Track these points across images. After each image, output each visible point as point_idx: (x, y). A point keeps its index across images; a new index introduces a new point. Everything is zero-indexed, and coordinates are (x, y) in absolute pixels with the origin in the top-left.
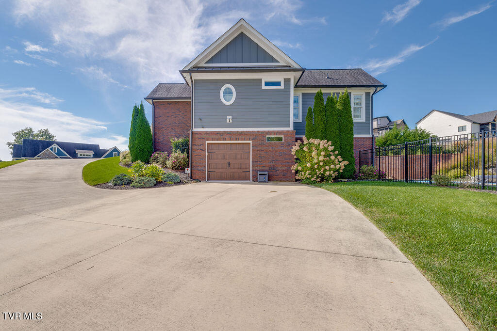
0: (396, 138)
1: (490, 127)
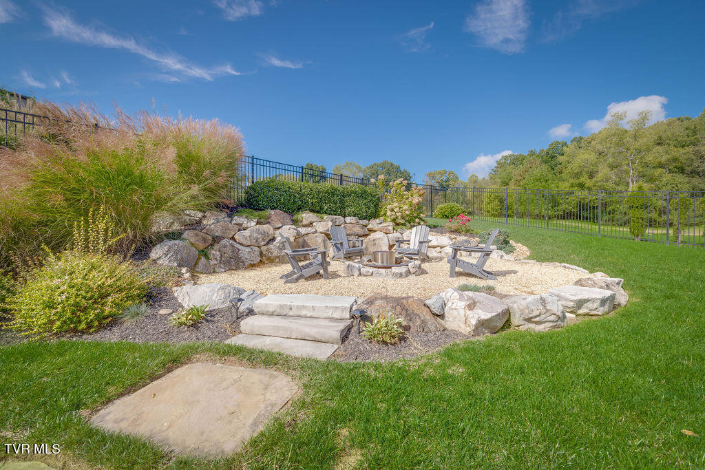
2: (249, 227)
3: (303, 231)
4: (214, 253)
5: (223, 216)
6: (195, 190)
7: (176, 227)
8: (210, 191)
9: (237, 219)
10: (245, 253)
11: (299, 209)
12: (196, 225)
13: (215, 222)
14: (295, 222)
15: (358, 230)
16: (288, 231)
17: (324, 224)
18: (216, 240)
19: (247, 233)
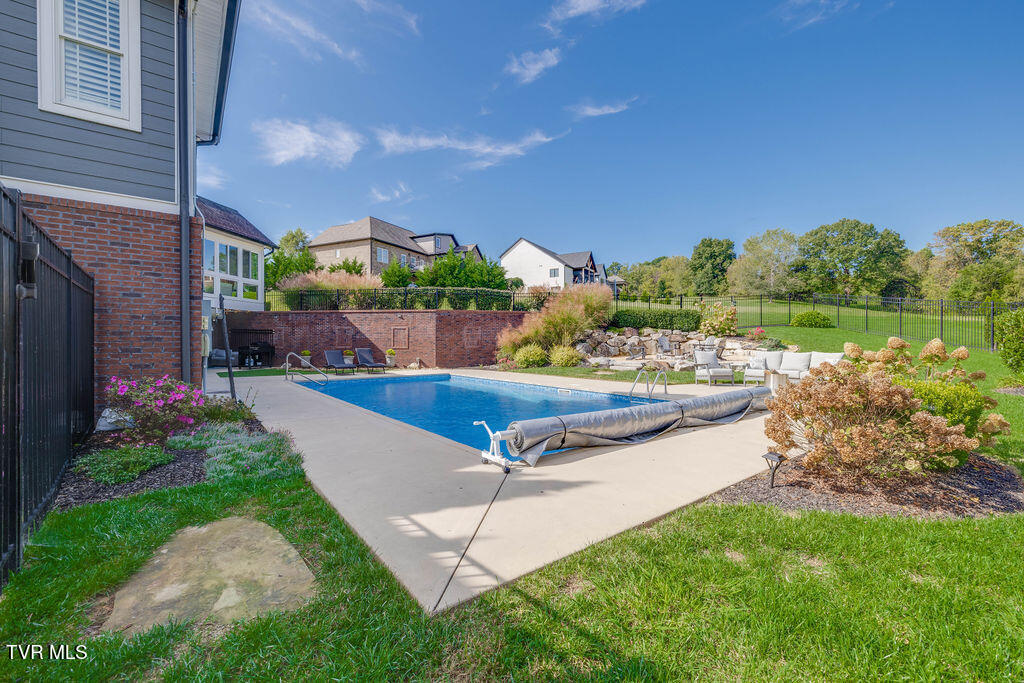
0: (452, 273)
1: (583, 273)
2: (614, 337)
3: (643, 339)
4: (598, 349)
5: (601, 332)
6: (590, 320)
7: (581, 337)
8: (596, 321)
9: (608, 333)
10: (612, 349)
11: (644, 326)
12: (589, 336)
13: (598, 335)
14: (640, 334)
15: (679, 338)
16: (634, 340)
17: (657, 335)
18: (599, 343)
19: (613, 340)
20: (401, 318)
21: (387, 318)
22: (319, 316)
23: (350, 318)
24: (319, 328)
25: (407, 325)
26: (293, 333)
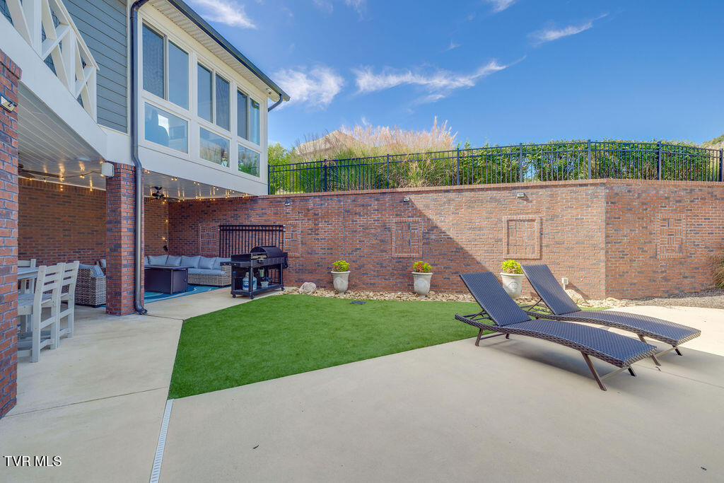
20: (525, 198)
21: (493, 199)
22: (360, 200)
23: (419, 201)
24: (361, 221)
25: (538, 212)
26: (315, 230)
